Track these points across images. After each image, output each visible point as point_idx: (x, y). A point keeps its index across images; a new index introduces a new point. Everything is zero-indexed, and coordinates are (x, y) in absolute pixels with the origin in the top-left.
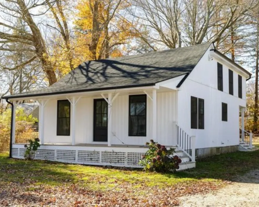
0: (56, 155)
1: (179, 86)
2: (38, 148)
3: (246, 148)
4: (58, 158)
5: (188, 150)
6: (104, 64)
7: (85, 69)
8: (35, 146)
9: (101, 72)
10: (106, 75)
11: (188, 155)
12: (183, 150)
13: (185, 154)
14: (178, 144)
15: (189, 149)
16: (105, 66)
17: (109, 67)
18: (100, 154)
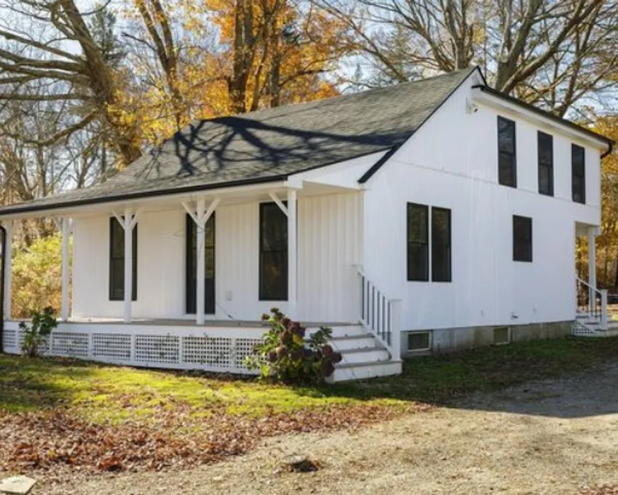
0: (91, 346)
1: (363, 180)
2: (54, 330)
3: (592, 328)
4: (96, 352)
5: (383, 333)
6: (230, 128)
7: (185, 142)
8: (44, 325)
9: (218, 148)
10: (224, 156)
11: (385, 344)
12: (375, 333)
13: (377, 342)
14: (363, 318)
15: (386, 330)
16: (230, 133)
17: (238, 136)
18: (180, 343)
